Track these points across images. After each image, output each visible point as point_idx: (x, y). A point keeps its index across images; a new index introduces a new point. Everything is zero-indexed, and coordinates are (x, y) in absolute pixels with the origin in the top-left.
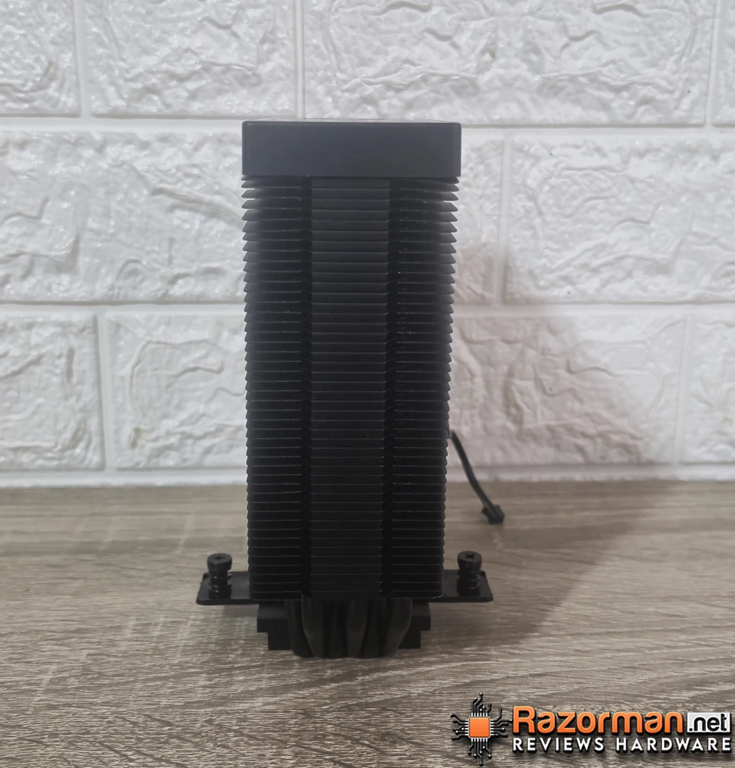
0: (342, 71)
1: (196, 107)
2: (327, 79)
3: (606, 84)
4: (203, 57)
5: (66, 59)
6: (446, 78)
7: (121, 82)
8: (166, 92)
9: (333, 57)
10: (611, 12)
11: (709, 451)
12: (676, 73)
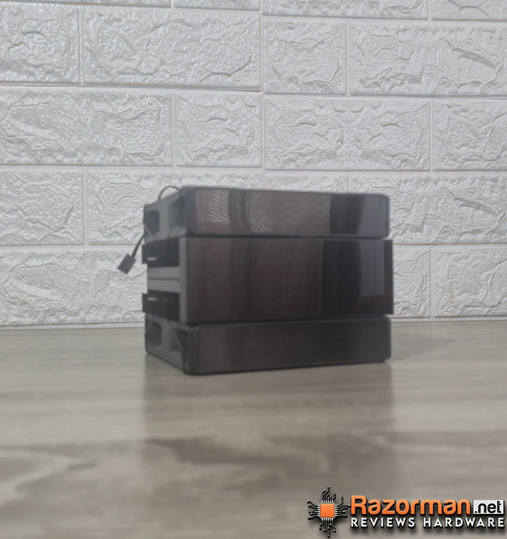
0: (281, 149)
1: (221, 162)
2: (275, 152)
3: (388, 153)
4: (225, 142)
6: (323, 151)
7: (190, 152)
8: (209, 157)
9: (277, 143)
10: (388, 126)
11: (446, 311)
12: (416, 149)
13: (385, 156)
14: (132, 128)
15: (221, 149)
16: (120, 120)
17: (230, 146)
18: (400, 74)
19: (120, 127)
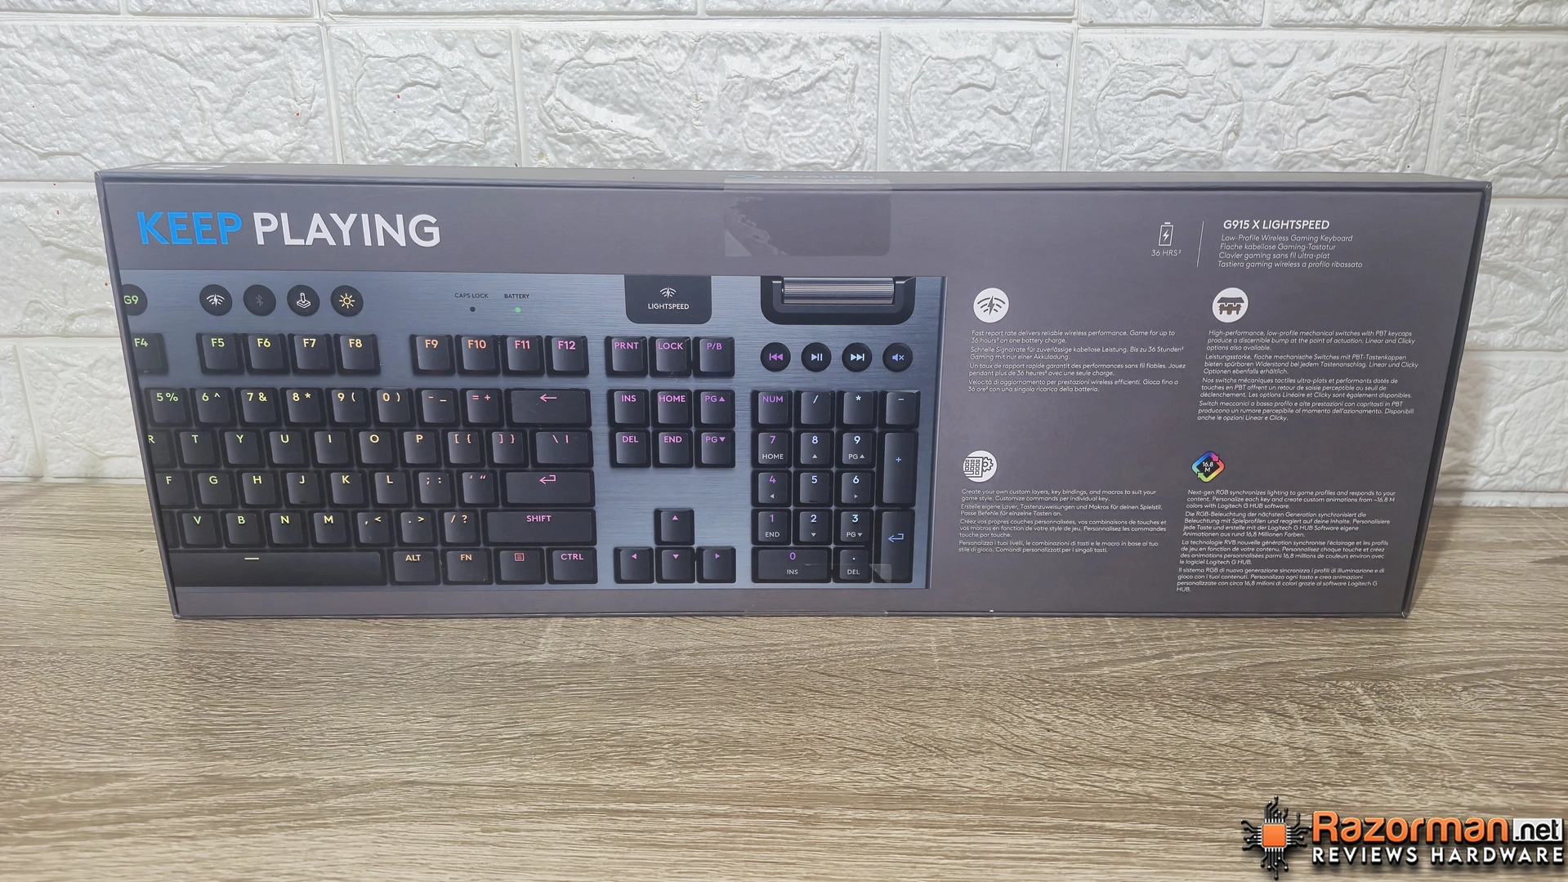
0: (1103, 149)
2: (1090, 155)
3: (1336, 159)
4: (986, 138)
5: (870, 142)
6: (1194, 154)
9: (1096, 137)
10: (1346, 99)
12: (1398, 150)
13: (1328, 164)
14: (799, 109)
15: (976, 152)
16: (776, 93)
17: (996, 145)
19: (774, 108)
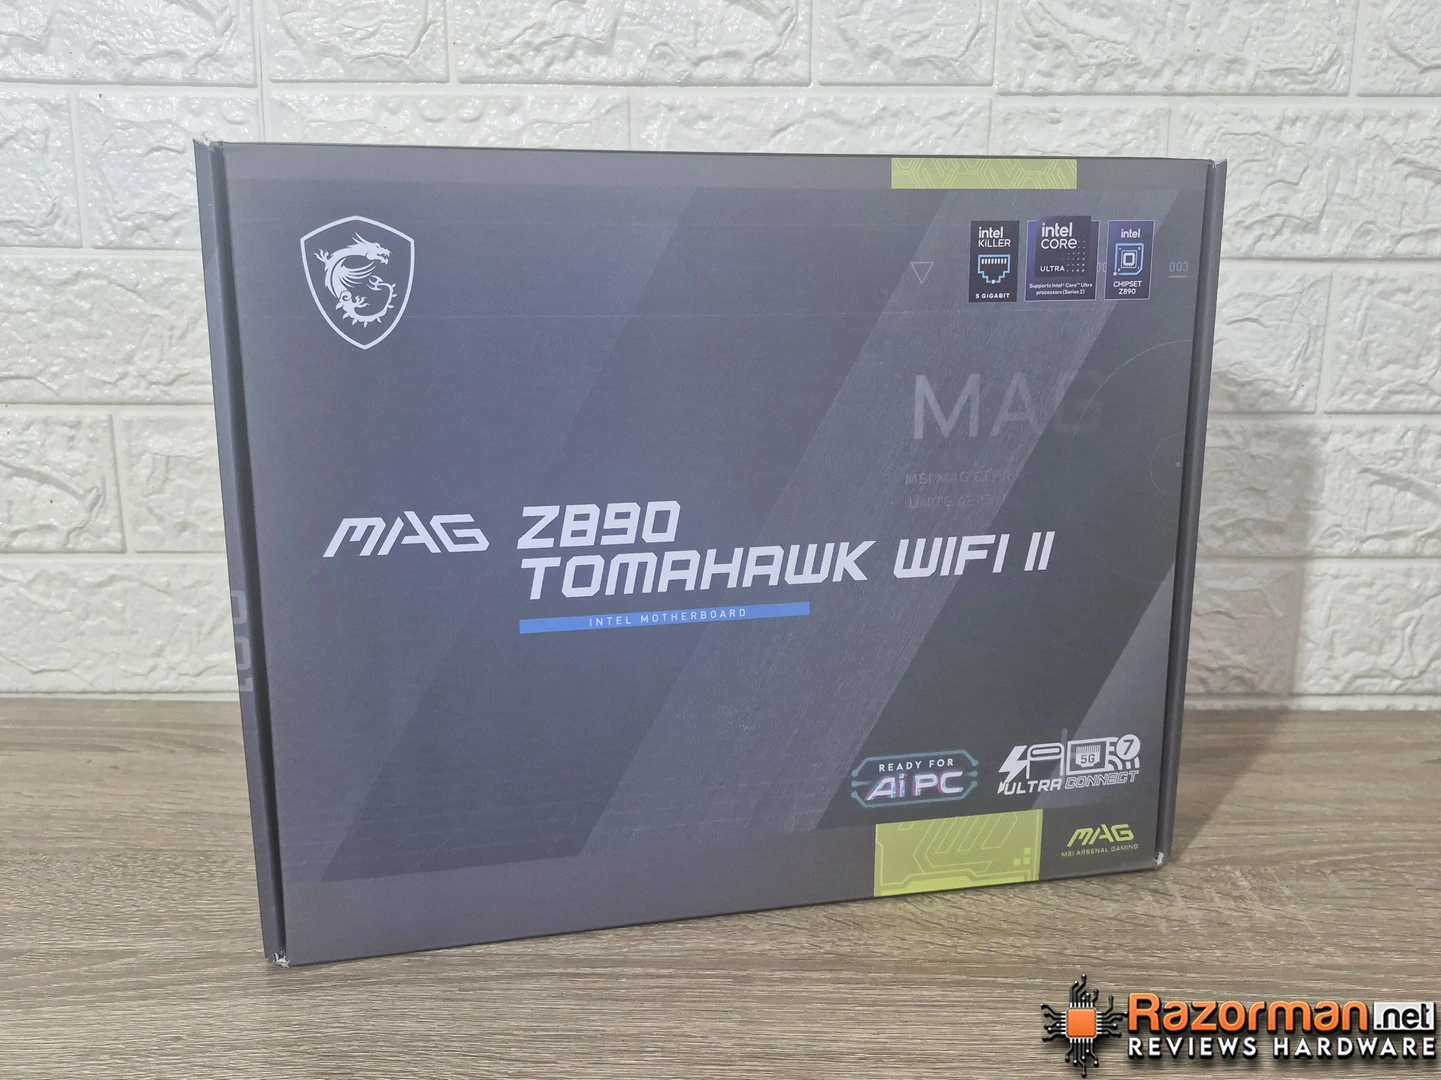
10: (1240, 323)
11: (1316, 684)
12: (1292, 371)
13: (1226, 384)
18: (1277, 215)
